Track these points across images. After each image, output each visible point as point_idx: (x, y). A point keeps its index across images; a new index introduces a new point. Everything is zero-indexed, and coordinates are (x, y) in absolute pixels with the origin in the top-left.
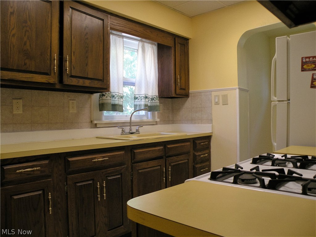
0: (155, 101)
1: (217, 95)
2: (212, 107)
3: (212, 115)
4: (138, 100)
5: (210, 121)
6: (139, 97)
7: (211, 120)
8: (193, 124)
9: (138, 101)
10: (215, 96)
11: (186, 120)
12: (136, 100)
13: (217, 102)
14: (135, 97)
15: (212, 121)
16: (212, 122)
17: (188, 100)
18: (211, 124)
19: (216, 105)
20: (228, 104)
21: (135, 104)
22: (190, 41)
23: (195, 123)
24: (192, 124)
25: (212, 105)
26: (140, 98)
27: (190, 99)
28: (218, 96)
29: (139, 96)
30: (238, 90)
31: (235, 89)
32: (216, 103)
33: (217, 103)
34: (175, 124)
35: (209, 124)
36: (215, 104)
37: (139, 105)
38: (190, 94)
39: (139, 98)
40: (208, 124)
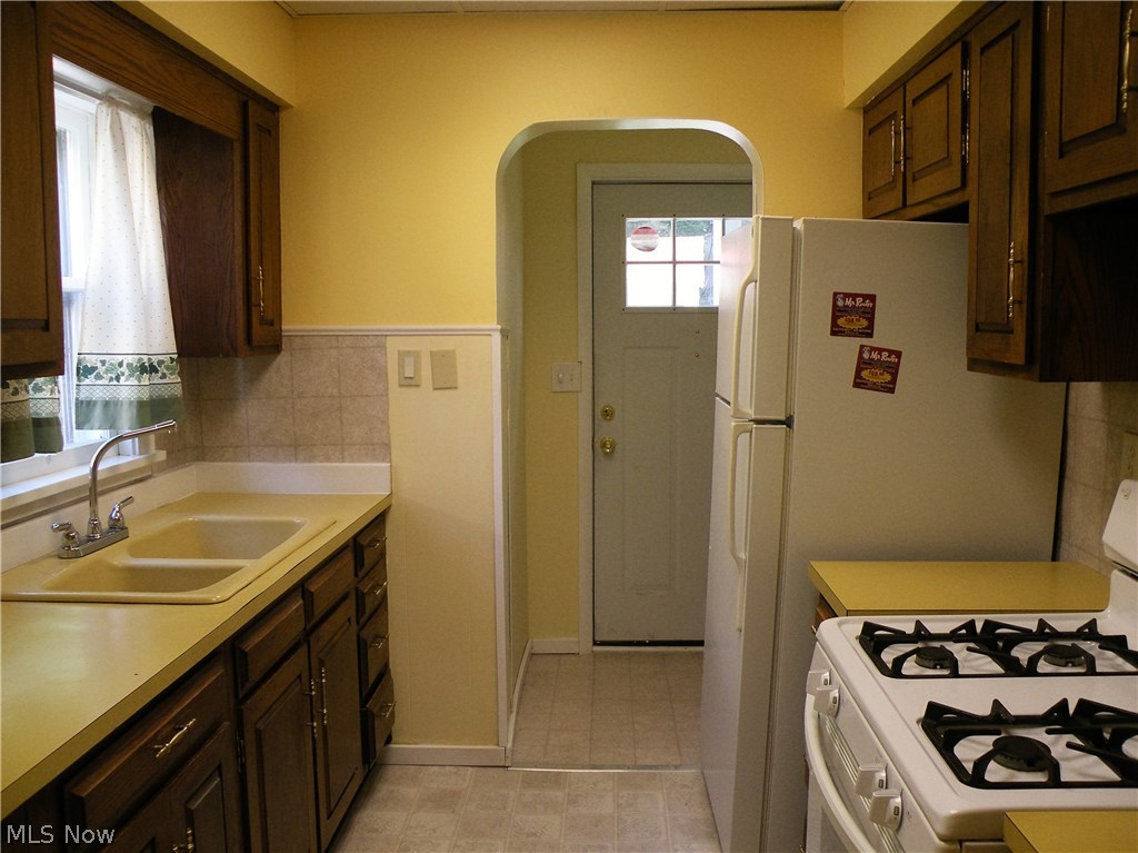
0: (164, 376)
1: (409, 352)
2: (387, 395)
3: (388, 427)
4: (99, 377)
5: (382, 449)
6: (99, 365)
7: (387, 446)
8: (302, 462)
9: (99, 382)
10: (402, 355)
11: (266, 446)
12: (87, 381)
13: (411, 378)
14: (79, 362)
15: (390, 448)
16: (390, 454)
17: (275, 364)
18: (383, 461)
19: (404, 389)
20: (456, 388)
21: (82, 396)
22: (283, 115)
23: (311, 459)
24: (296, 460)
25: (387, 389)
26: (107, 371)
27: (282, 359)
28: (416, 355)
29: (103, 363)
30: (497, 338)
31: (487, 333)
32: (404, 382)
33: (409, 382)
34: (215, 460)
35: (377, 460)
36: (401, 386)
37: (106, 404)
38: (284, 339)
39: (101, 369)
40: (372, 461)
